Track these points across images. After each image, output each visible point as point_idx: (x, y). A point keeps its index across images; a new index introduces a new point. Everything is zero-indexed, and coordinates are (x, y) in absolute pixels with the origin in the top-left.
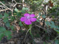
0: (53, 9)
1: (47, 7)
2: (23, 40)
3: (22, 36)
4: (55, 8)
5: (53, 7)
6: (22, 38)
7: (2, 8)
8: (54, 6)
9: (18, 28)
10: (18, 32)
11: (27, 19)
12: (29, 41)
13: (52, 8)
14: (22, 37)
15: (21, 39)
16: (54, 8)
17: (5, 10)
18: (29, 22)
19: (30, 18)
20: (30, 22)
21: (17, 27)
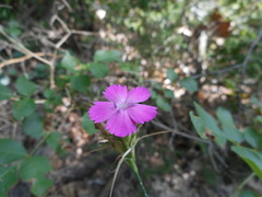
0: (229, 48)
1: (203, 39)
2: (102, 187)
3: (99, 172)
4: (237, 41)
5: (232, 40)
6: (98, 181)
7: (9, 52)
8: (235, 33)
9: (80, 134)
10: (79, 151)
11: (118, 112)
12: (131, 190)
13: (226, 42)
14: (98, 176)
15: (93, 185)
16: (234, 43)
17: (22, 60)
18: (124, 127)
19: (131, 106)
20: (129, 124)
21: (74, 130)
